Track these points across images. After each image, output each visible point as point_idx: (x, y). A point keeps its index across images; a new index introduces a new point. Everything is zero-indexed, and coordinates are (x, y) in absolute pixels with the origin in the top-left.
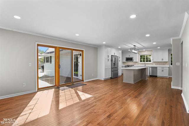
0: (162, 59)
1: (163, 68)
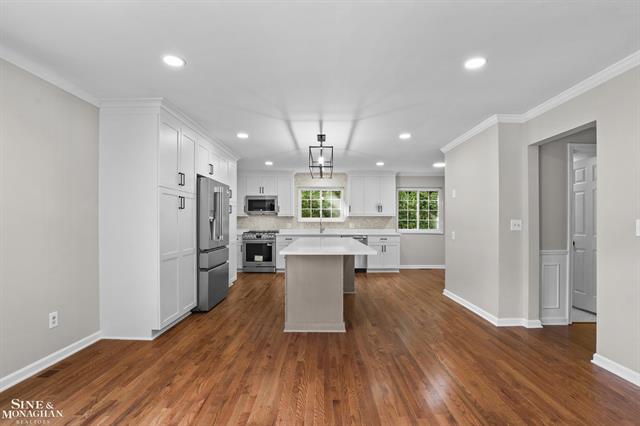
1: (384, 238)
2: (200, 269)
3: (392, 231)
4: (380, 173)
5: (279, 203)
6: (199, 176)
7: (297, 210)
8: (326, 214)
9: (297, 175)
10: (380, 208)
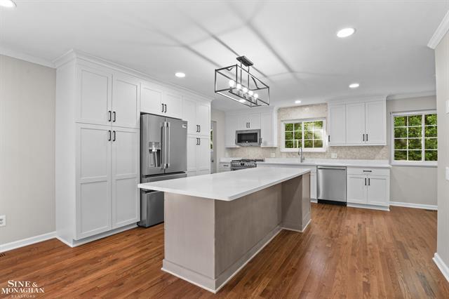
0: (365, 137)
1: (368, 170)
3: (385, 163)
5: (263, 136)
6: (142, 114)
7: (279, 142)
8: (309, 145)
9: (279, 110)
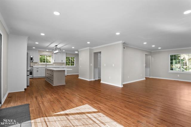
2: (27, 71)
3: (65, 66)
4: (63, 52)
8: (47, 62)
10: (62, 61)
